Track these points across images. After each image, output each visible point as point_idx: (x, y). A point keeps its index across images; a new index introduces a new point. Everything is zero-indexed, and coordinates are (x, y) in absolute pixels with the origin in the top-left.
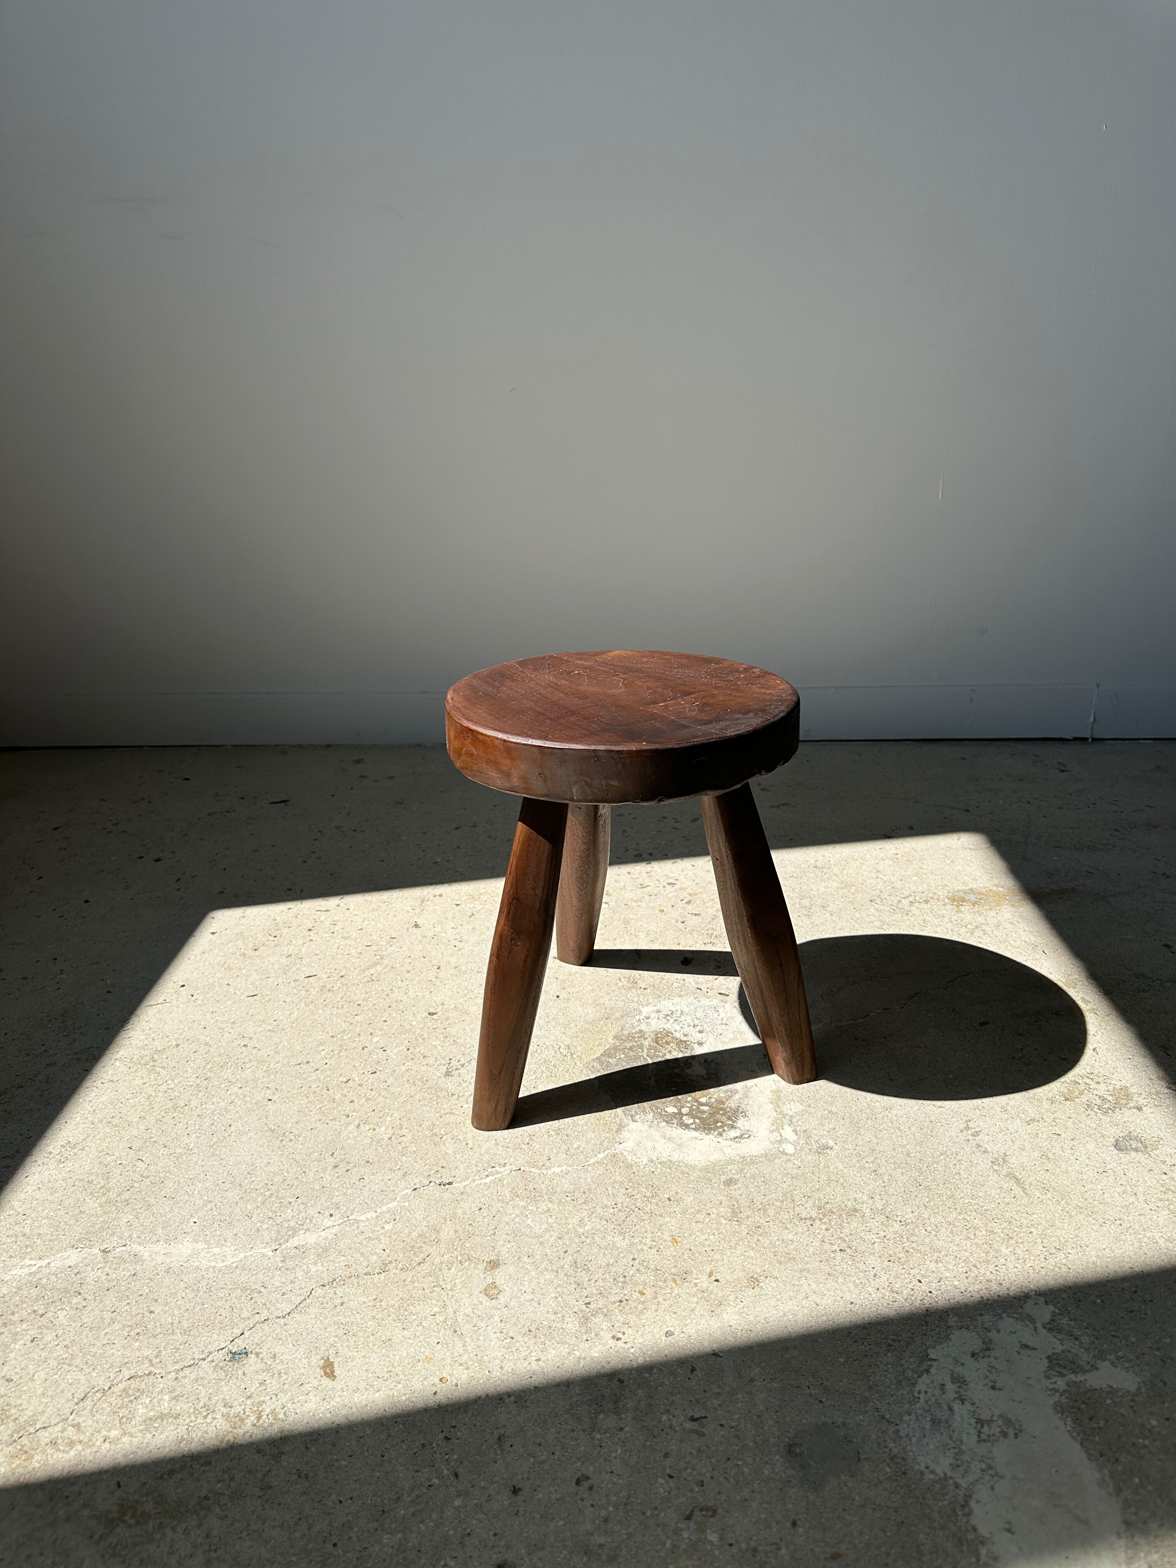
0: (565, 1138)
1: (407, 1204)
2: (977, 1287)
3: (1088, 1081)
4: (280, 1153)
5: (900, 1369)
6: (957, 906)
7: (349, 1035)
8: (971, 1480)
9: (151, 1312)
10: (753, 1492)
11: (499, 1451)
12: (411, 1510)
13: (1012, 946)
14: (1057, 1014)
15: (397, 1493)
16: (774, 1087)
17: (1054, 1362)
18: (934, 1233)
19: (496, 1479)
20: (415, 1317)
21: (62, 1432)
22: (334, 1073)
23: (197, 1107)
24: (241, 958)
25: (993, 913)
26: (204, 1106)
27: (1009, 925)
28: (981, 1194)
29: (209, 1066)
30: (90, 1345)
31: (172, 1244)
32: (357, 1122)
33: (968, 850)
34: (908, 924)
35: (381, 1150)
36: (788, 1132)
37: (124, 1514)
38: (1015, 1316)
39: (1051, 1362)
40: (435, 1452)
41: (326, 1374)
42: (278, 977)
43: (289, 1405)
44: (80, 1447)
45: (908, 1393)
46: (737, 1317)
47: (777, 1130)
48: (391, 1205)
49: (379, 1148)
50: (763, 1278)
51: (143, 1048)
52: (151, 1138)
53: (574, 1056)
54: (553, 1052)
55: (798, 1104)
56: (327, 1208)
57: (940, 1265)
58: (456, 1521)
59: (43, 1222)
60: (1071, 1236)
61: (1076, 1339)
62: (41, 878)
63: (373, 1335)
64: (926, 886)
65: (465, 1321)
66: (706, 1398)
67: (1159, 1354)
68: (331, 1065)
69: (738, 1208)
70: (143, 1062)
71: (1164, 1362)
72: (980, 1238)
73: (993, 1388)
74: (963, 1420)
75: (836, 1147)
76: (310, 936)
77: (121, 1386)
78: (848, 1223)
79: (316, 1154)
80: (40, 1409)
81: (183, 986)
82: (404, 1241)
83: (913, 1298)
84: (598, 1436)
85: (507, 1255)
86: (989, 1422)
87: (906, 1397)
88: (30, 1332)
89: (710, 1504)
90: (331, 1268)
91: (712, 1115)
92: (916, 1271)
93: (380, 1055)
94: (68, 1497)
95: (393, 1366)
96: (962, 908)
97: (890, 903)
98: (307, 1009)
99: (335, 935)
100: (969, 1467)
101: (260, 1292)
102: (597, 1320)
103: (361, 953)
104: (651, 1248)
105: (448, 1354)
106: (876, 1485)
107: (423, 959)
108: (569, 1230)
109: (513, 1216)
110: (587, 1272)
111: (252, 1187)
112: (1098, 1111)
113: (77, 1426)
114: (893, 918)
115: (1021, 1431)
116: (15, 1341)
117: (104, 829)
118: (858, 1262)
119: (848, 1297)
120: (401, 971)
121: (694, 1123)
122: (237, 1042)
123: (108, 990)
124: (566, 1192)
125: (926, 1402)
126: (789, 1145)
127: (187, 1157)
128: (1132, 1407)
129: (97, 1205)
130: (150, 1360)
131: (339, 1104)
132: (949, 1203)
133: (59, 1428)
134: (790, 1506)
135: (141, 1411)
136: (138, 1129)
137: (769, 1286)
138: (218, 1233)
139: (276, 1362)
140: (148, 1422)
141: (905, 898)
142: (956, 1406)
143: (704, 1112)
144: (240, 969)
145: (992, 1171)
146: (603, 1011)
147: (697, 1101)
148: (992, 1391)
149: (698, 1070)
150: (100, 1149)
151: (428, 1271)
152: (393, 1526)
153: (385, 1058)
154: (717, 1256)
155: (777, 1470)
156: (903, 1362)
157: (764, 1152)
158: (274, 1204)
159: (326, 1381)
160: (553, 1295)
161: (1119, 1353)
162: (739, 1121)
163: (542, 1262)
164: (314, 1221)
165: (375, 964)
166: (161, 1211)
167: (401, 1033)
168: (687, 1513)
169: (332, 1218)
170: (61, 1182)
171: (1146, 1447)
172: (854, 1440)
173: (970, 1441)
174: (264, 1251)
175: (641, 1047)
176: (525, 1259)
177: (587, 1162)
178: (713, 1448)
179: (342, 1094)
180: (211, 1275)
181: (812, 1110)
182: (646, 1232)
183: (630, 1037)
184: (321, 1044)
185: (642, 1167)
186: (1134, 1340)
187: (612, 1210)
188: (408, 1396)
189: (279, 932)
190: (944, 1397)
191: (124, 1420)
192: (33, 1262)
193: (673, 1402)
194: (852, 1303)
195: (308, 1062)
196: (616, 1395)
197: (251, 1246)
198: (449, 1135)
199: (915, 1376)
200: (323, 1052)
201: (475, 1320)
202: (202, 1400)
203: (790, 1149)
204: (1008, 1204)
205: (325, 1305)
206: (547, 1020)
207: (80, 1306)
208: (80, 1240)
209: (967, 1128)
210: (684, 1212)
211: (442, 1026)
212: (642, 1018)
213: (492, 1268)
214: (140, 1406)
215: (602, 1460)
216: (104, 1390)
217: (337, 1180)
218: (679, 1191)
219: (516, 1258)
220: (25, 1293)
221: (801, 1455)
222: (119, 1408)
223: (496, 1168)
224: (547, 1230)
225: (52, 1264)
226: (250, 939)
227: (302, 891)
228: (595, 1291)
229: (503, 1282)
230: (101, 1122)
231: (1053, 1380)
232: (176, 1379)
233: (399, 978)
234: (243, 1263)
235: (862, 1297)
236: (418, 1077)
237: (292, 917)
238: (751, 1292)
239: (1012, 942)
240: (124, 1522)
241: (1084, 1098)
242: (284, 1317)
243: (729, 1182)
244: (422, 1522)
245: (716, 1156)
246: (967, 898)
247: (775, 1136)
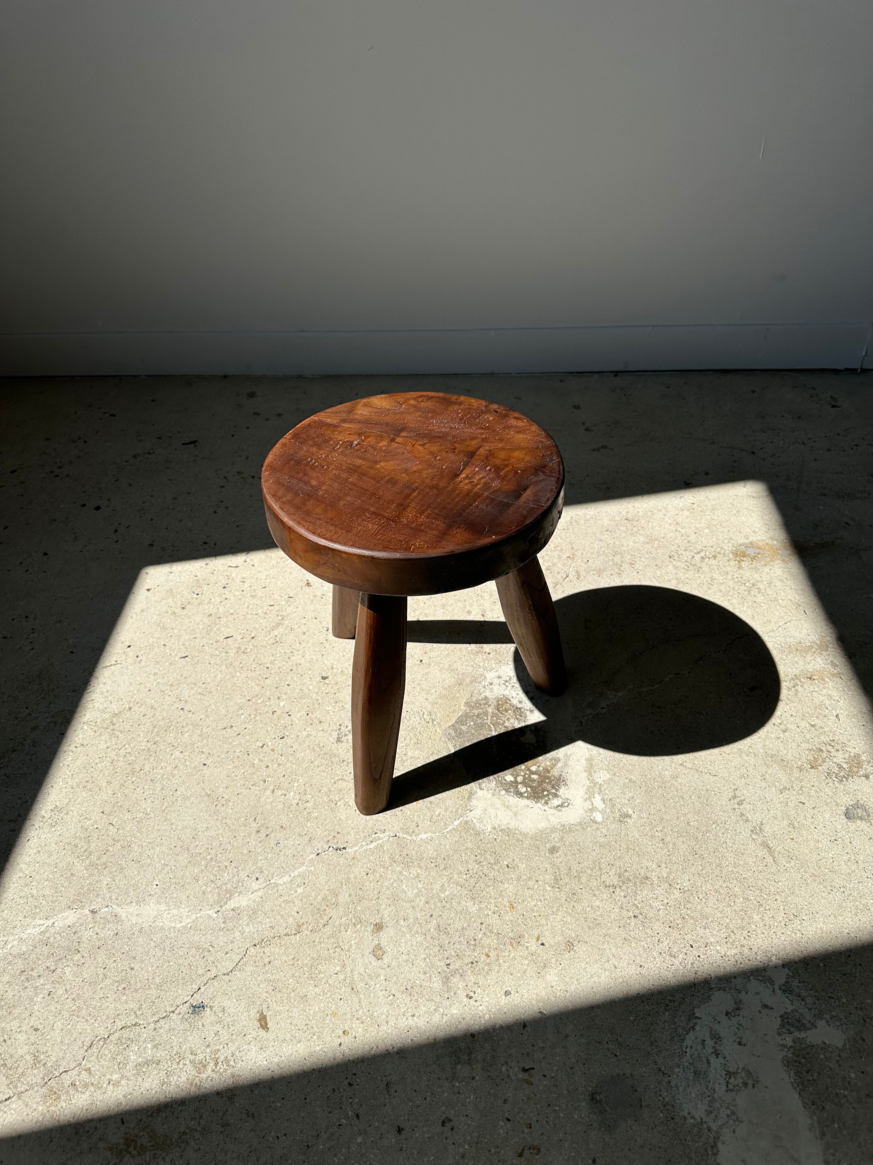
0: (429, 805)
1: (312, 869)
2: (733, 951)
3: (830, 748)
4: (216, 817)
5: (673, 1026)
6: (739, 561)
7: (262, 699)
8: (720, 1124)
9: (132, 969)
10: (566, 1133)
11: (387, 1096)
12: (327, 1145)
13: (780, 606)
14: (810, 678)
15: (317, 1130)
16: (588, 756)
17: (785, 1021)
18: (704, 900)
19: (386, 1120)
20: (323, 976)
21: (78, 1075)
22: (252, 737)
23: (149, 772)
24: (172, 617)
25: (767, 570)
26: (155, 771)
27: (779, 583)
28: (741, 863)
29: (156, 730)
30: (91, 999)
31: (142, 905)
32: (271, 788)
33: (752, 499)
34: (698, 582)
35: (291, 816)
36: (597, 800)
37: (128, 1146)
38: (760, 978)
39: (783, 1021)
40: (342, 1096)
41: (261, 1026)
42: (202, 638)
43: (237, 1053)
44: (92, 1089)
45: (678, 1048)
46: (557, 979)
47: (589, 798)
48: (300, 870)
49: (289, 813)
50: (576, 942)
51: (103, 711)
52: (117, 803)
53: (435, 722)
54: (419, 719)
55: (606, 772)
56: (254, 872)
57: (708, 931)
58: (359, 1155)
59: (45, 884)
60: (806, 903)
61: (803, 1000)
62: (6, 528)
63: (293, 991)
64: (715, 539)
65: (359, 979)
66: (534, 1051)
67: (862, 1014)
68: (249, 729)
69: (559, 875)
70: (105, 726)
71: (865, 1021)
72: (738, 905)
73: (740, 1043)
74: (716, 1072)
75: (634, 816)
76: (225, 594)
77: (116, 1035)
78: (640, 890)
79: (243, 819)
80: (61, 1054)
81: (129, 646)
82: (312, 904)
83: (686, 962)
84: (457, 1084)
85: (389, 919)
86: (735, 1074)
87: (677, 1051)
88: (46, 987)
89: (536, 1144)
90: (260, 929)
91: (540, 783)
92: (690, 937)
93: (286, 719)
94: (88, 1132)
95: (310, 1020)
96: (743, 564)
97: (685, 559)
98: (227, 671)
99: (244, 593)
100: (718, 1113)
101: (209, 951)
102: (455, 980)
103: (266, 613)
104: (494, 913)
105: (348, 1009)
106: (652, 1129)
107: (315, 620)
108: (433, 895)
109: (392, 881)
110: (448, 936)
111: (197, 851)
112: (835, 779)
113: (88, 1070)
114: (687, 576)
115: (757, 1082)
116: (36, 994)
117: (51, 472)
118: (647, 928)
119: (638, 961)
120: (298, 632)
121: (527, 791)
122: (176, 705)
123: (72, 650)
124: (431, 858)
125: (691, 1056)
126: (598, 813)
127: (146, 822)
128: (838, 1061)
129: (83, 868)
130: (135, 1013)
131: (257, 769)
132: (717, 871)
133: (75, 1072)
134: (592, 1146)
135: (132, 1057)
136: (107, 793)
137: (581, 949)
138: (175, 896)
139: (226, 1014)
140: (138, 1068)
141: (697, 553)
142: (713, 1059)
143: (534, 780)
144: (173, 629)
145: (751, 839)
146: (456, 677)
147: (529, 770)
148: (738, 1047)
149: (530, 738)
150: (80, 813)
151: (330, 933)
152: (316, 1158)
153: (290, 723)
154: (543, 922)
155: (583, 1115)
156: (676, 1020)
157: (579, 820)
158: (214, 868)
159: (262, 1032)
160: (423, 957)
161: (833, 1013)
162: (560, 790)
163: (414, 925)
164: (245, 884)
165: (278, 625)
166: (131, 874)
167: (301, 698)
168: (520, 1151)
169: (258, 882)
170: (55, 845)
171: (845, 1096)
172: (639, 1090)
173: (721, 1090)
174: (210, 912)
175: (486, 714)
176: (402, 923)
177: (446, 829)
178: (539, 1096)
179: (259, 759)
180: (172, 935)
181: (616, 779)
182: (490, 897)
183: (478, 704)
184: (241, 708)
185: (487, 834)
186: (844, 1001)
187: (465, 876)
188: (321, 1046)
189: (200, 589)
190: (704, 1051)
191: (121, 1065)
192: (42, 922)
193: (510, 1055)
194: (641, 966)
195: (232, 726)
196: (469, 1048)
197: (199, 908)
198: (342, 801)
199: (684, 1033)
200: (243, 716)
201: (367, 978)
202: (175, 1048)
203: (599, 817)
204: (761, 872)
205: (257, 964)
206: (413, 685)
207: (80, 963)
208: (74, 901)
209: (735, 797)
210: (519, 879)
211: (332, 691)
212: (487, 683)
213: (378, 930)
214: (131, 1053)
215: (460, 1105)
216: (104, 1038)
217: (260, 845)
218: (515, 858)
219: (395, 921)
220: (38, 950)
221: (600, 1102)
222: (117, 1055)
223: (378, 834)
224: (417, 895)
225: (56, 924)
226: (178, 596)
227: (215, 545)
228: (453, 953)
229: (386, 944)
230: (78, 786)
231: (783, 1037)
232: (155, 1029)
233: (297, 640)
234: (195, 923)
235: (649, 961)
236: (317, 742)
237: (209, 572)
238: (567, 955)
239: (780, 601)
240: (130, 1153)
241: (825, 767)
242: (228, 974)
243: (553, 850)
244: (335, 1155)
245: (543, 825)
246: (747, 553)
247: (588, 805)
